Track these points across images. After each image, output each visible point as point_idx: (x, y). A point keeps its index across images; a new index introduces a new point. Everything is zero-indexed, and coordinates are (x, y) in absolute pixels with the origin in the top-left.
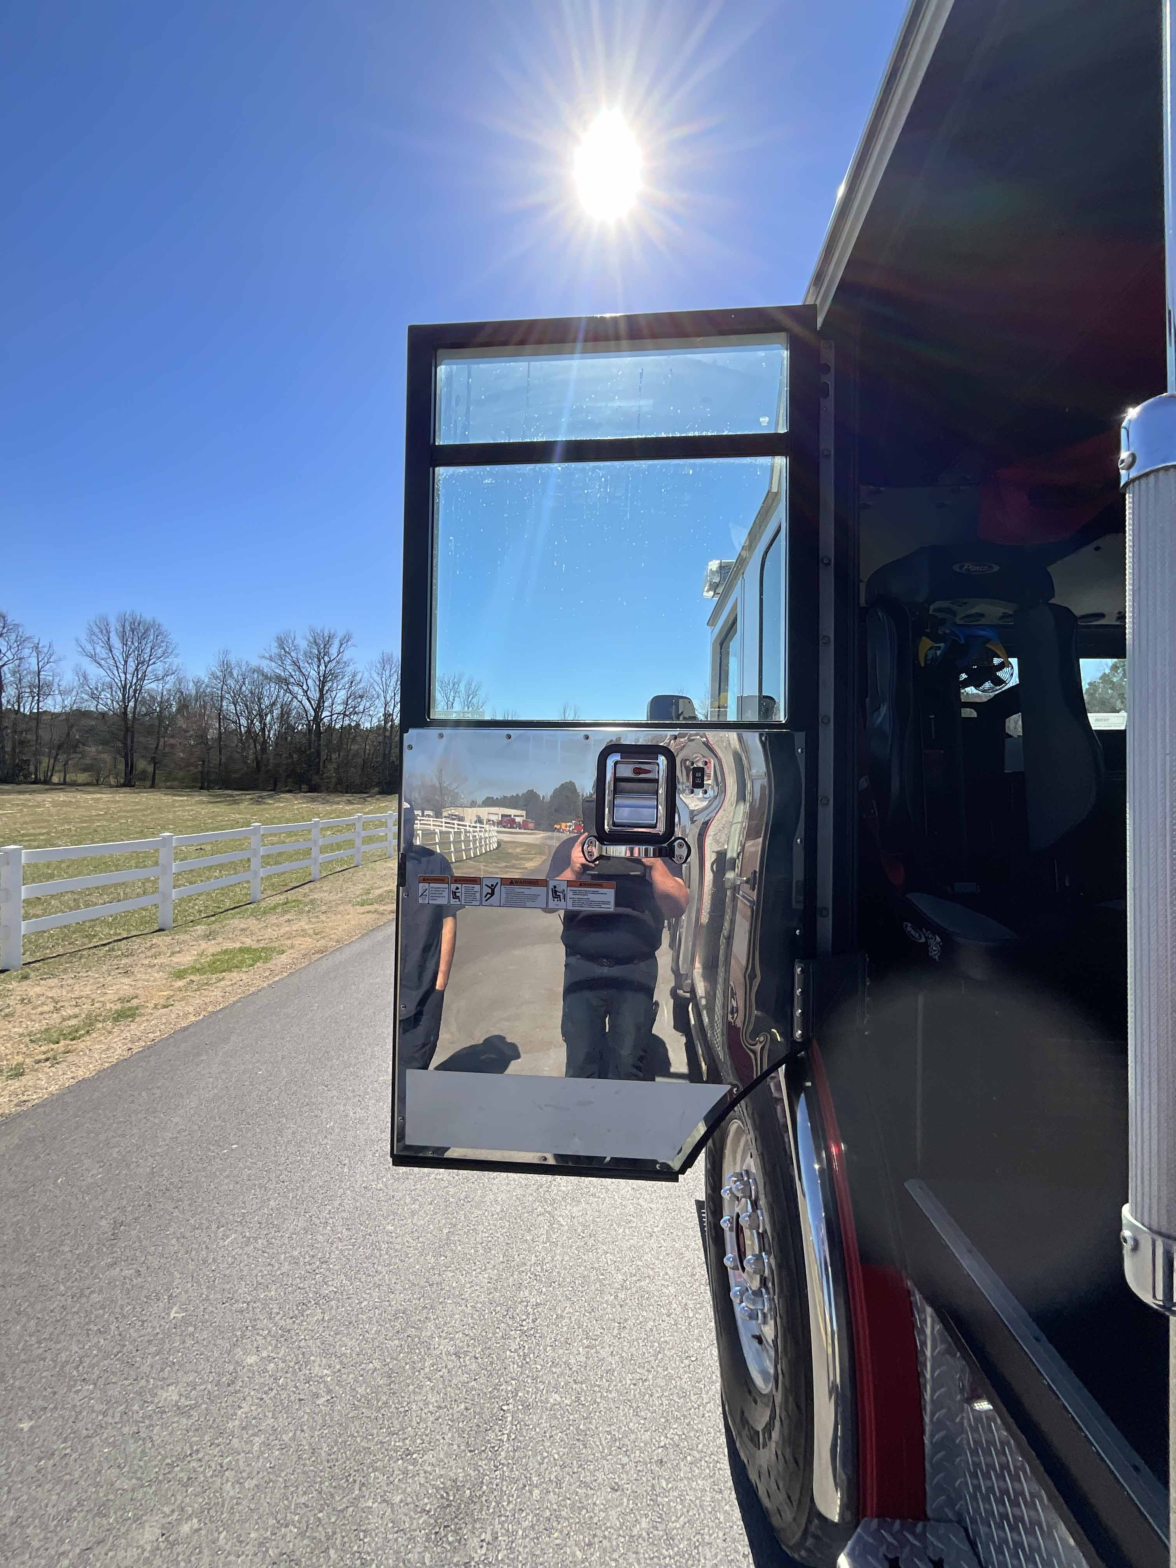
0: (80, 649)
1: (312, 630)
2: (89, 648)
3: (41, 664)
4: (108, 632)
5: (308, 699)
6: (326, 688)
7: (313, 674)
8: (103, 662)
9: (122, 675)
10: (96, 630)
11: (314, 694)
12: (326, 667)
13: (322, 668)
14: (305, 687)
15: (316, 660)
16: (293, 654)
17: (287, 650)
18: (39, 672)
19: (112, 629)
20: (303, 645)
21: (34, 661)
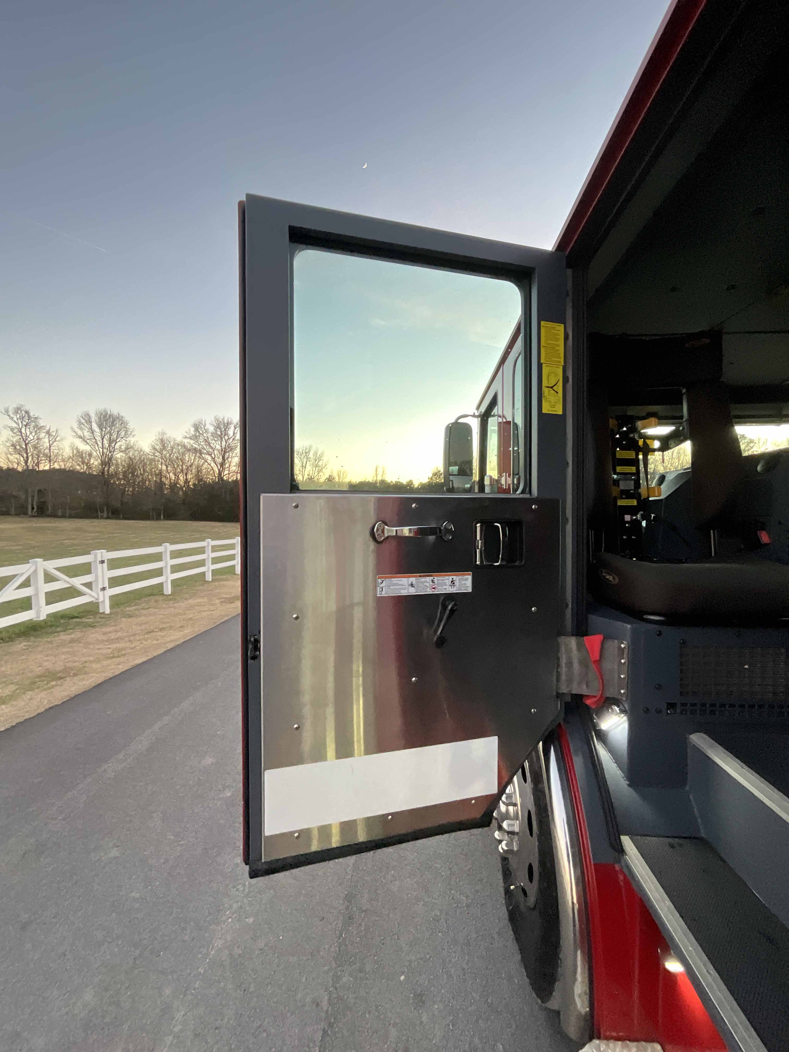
0: (74, 434)
1: (217, 420)
2: (80, 433)
3: (51, 442)
4: (90, 422)
5: (215, 463)
6: (226, 456)
7: (218, 447)
8: (88, 441)
9: (101, 450)
10: (83, 421)
11: (220, 460)
12: (226, 442)
13: (224, 443)
14: (213, 456)
15: (219, 438)
16: (205, 435)
17: (201, 432)
18: (50, 447)
19: (93, 420)
20: (211, 429)
21: (46, 440)
